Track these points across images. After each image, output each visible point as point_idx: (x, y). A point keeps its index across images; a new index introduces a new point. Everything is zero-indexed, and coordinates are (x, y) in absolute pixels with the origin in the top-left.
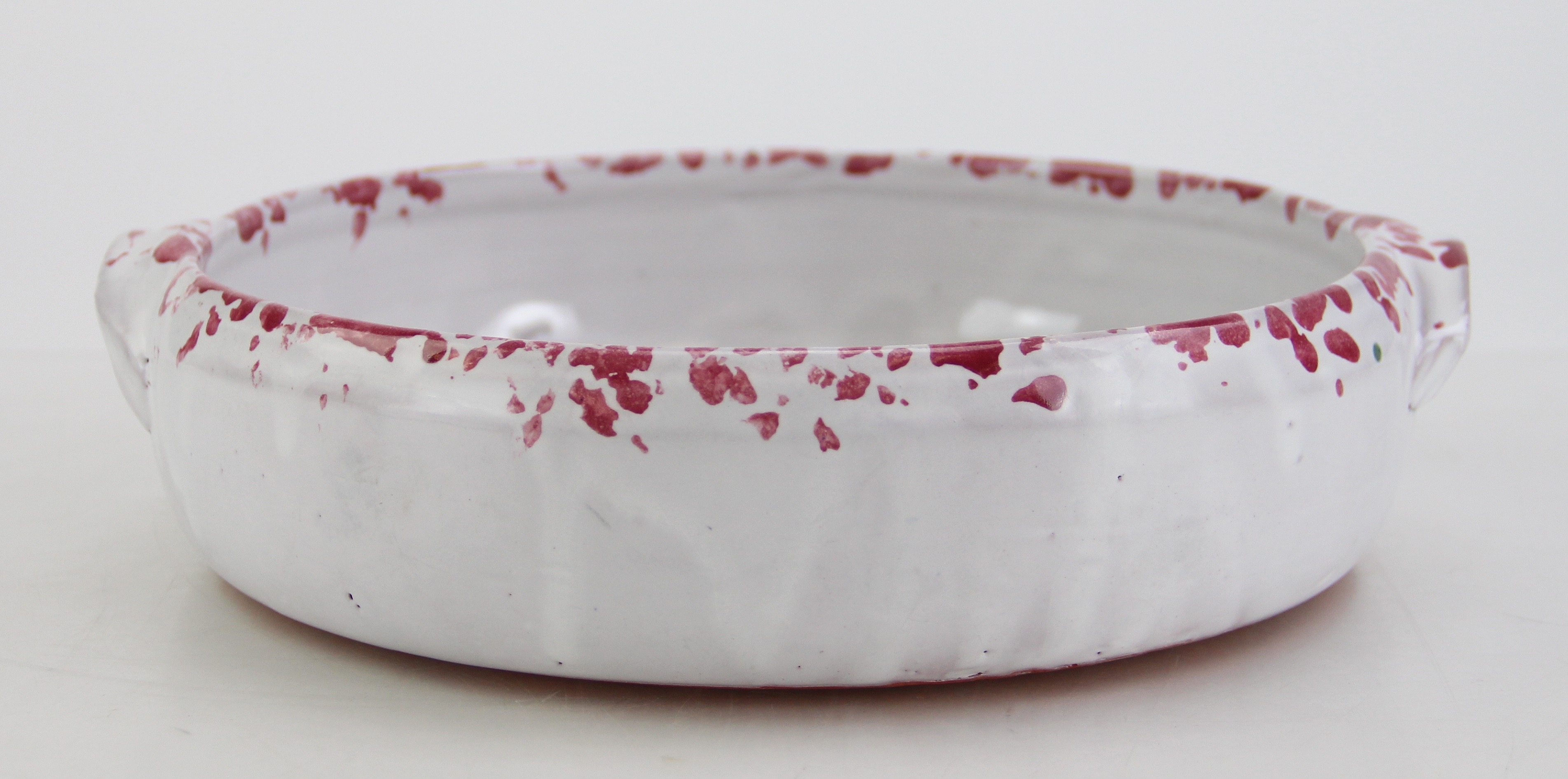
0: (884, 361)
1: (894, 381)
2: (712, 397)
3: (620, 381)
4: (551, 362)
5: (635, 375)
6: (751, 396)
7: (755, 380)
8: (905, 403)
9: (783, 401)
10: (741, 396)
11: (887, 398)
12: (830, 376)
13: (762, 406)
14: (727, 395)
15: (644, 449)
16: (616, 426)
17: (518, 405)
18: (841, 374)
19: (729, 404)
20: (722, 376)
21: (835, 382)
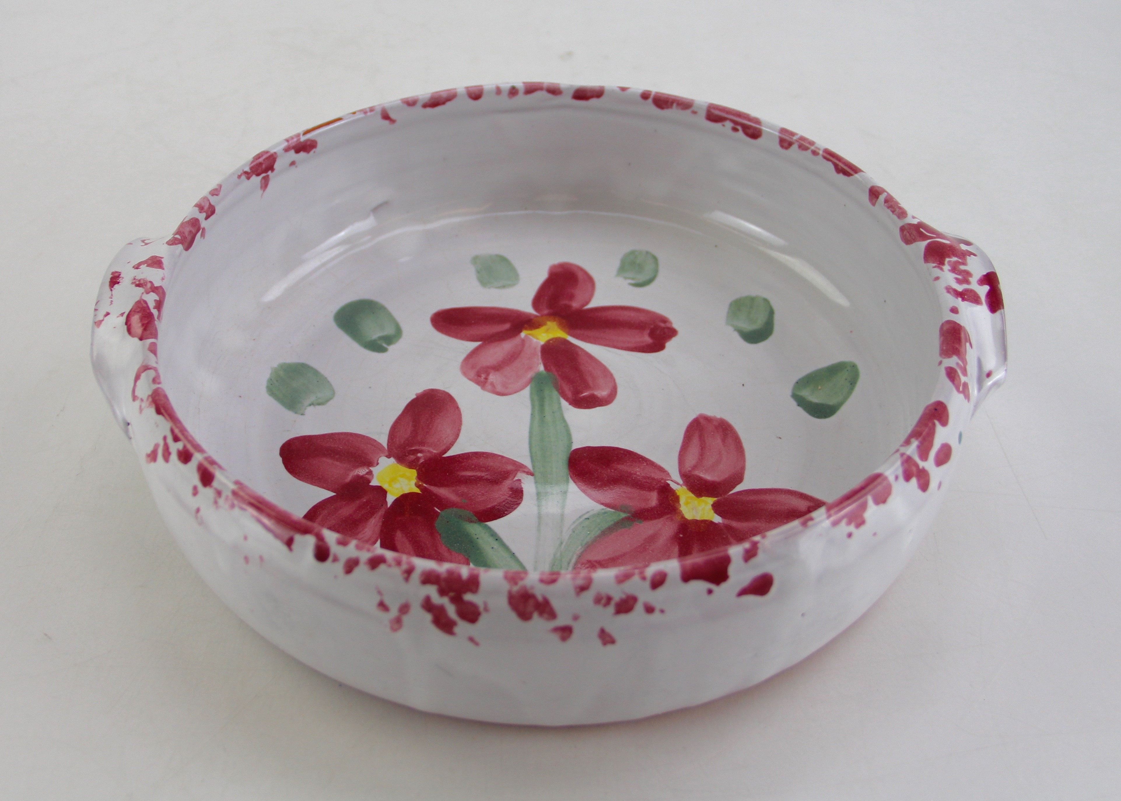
0: (647, 584)
1: (656, 598)
2: (524, 616)
3: (457, 600)
4: (407, 579)
5: (468, 597)
6: (552, 615)
7: (556, 604)
8: (662, 611)
9: (576, 618)
10: (545, 615)
11: (649, 609)
12: (609, 599)
13: (561, 621)
14: (536, 615)
15: (477, 644)
16: (456, 630)
17: (383, 606)
18: (617, 596)
19: (537, 622)
20: (531, 602)
21: (613, 603)
